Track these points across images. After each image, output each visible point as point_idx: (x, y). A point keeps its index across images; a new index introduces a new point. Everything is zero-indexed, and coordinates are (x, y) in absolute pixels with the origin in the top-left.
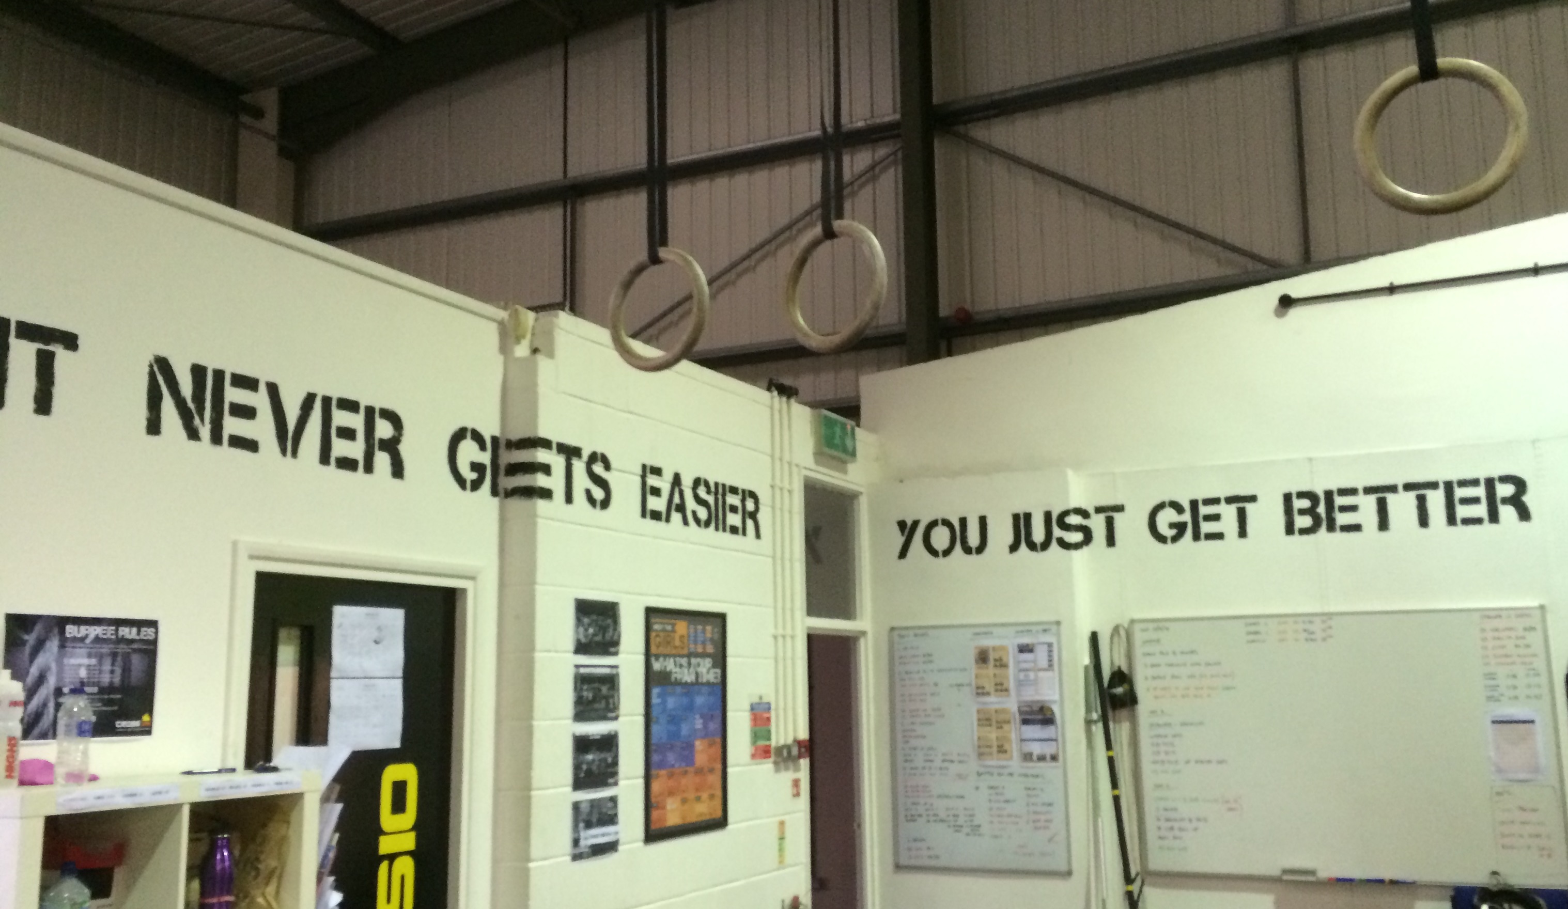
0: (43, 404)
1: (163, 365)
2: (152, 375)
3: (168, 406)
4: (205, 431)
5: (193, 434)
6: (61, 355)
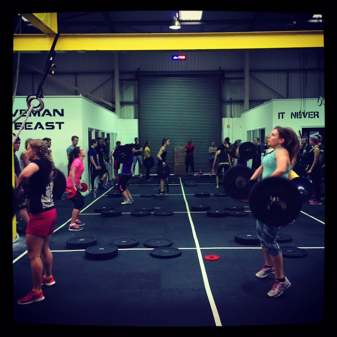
0: (283, 118)
1: (292, 113)
2: (291, 114)
3: (293, 116)
4: (296, 117)
5: (295, 118)
6: (284, 114)
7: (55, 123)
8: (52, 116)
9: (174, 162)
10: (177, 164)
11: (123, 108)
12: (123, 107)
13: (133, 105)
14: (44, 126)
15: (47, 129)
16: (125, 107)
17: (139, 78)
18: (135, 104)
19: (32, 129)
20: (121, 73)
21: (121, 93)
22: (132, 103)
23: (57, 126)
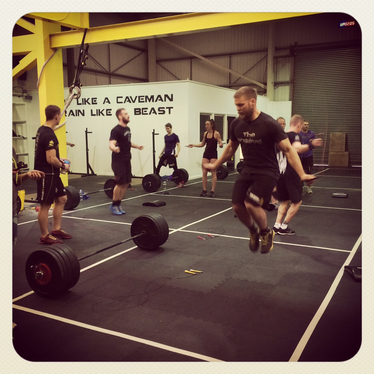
7: (165, 108)
8: (163, 101)
9: (329, 151)
10: (332, 153)
11: (277, 89)
12: (278, 87)
13: (288, 86)
14: (157, 112)
15: (159, 114)
16: (280, 88)
17: (295, 53)
18: (290, 84)
19: (147, 114)
20: (277, 49)
21: (276, 72)
22: (288, 83)
23: (167, 111)
